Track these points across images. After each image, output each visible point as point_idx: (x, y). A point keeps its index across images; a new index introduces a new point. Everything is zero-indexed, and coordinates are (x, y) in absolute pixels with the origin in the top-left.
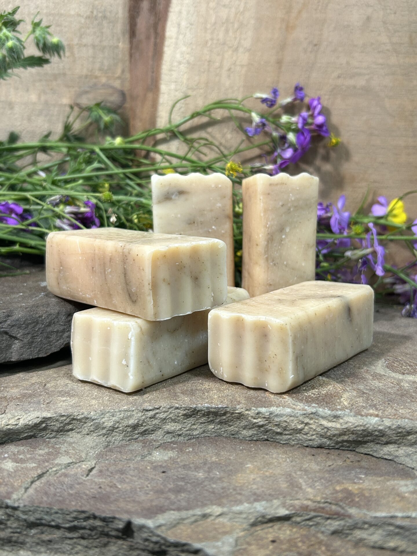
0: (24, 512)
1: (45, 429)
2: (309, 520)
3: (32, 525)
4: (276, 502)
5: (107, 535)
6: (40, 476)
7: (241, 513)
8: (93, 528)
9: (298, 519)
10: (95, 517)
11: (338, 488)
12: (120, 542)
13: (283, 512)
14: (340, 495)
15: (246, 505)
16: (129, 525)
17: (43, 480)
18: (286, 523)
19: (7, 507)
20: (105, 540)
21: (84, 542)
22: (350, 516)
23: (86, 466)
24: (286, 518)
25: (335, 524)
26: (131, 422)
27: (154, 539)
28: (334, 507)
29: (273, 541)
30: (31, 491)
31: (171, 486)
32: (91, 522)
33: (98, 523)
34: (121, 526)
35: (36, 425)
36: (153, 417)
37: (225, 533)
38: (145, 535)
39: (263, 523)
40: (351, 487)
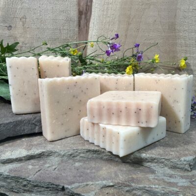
0: (33, 182)
1: (43, 155)
2: (120, 187)
3: (35, 186)
4: (110, 181)
5: (58, 190)
6: (39, 171)
7: (98, 184)
8: (53, 188)
9: (116, 186)
10: (54, 185)
11: (130, 177)
12: (61, 192)
13: (111, 184)
14: (130, 179)
15: (100, 182)
16: (63, 187)
17: (40, 172)
18: (112, 188)
19: (28, 180)
20: (57, 191)
21: (51, 192)
22: (132, 186)
23: (54, 167)
24: (112, 186)
25: (128, 188)
26: (70, 153)
27: (71, 192)
28: (128, 183)
29: (107, 193)
30: (36, 176)
31: (78, 175)
32: (53, 186)
33: (55, 186)
34: (61, 187)
35: (40, 154)
36: (76, 152)
37: (93, 191)
38: (68, 191)
39: (105, 187)
40: (134, 176)
